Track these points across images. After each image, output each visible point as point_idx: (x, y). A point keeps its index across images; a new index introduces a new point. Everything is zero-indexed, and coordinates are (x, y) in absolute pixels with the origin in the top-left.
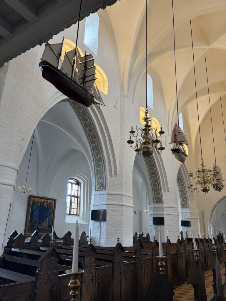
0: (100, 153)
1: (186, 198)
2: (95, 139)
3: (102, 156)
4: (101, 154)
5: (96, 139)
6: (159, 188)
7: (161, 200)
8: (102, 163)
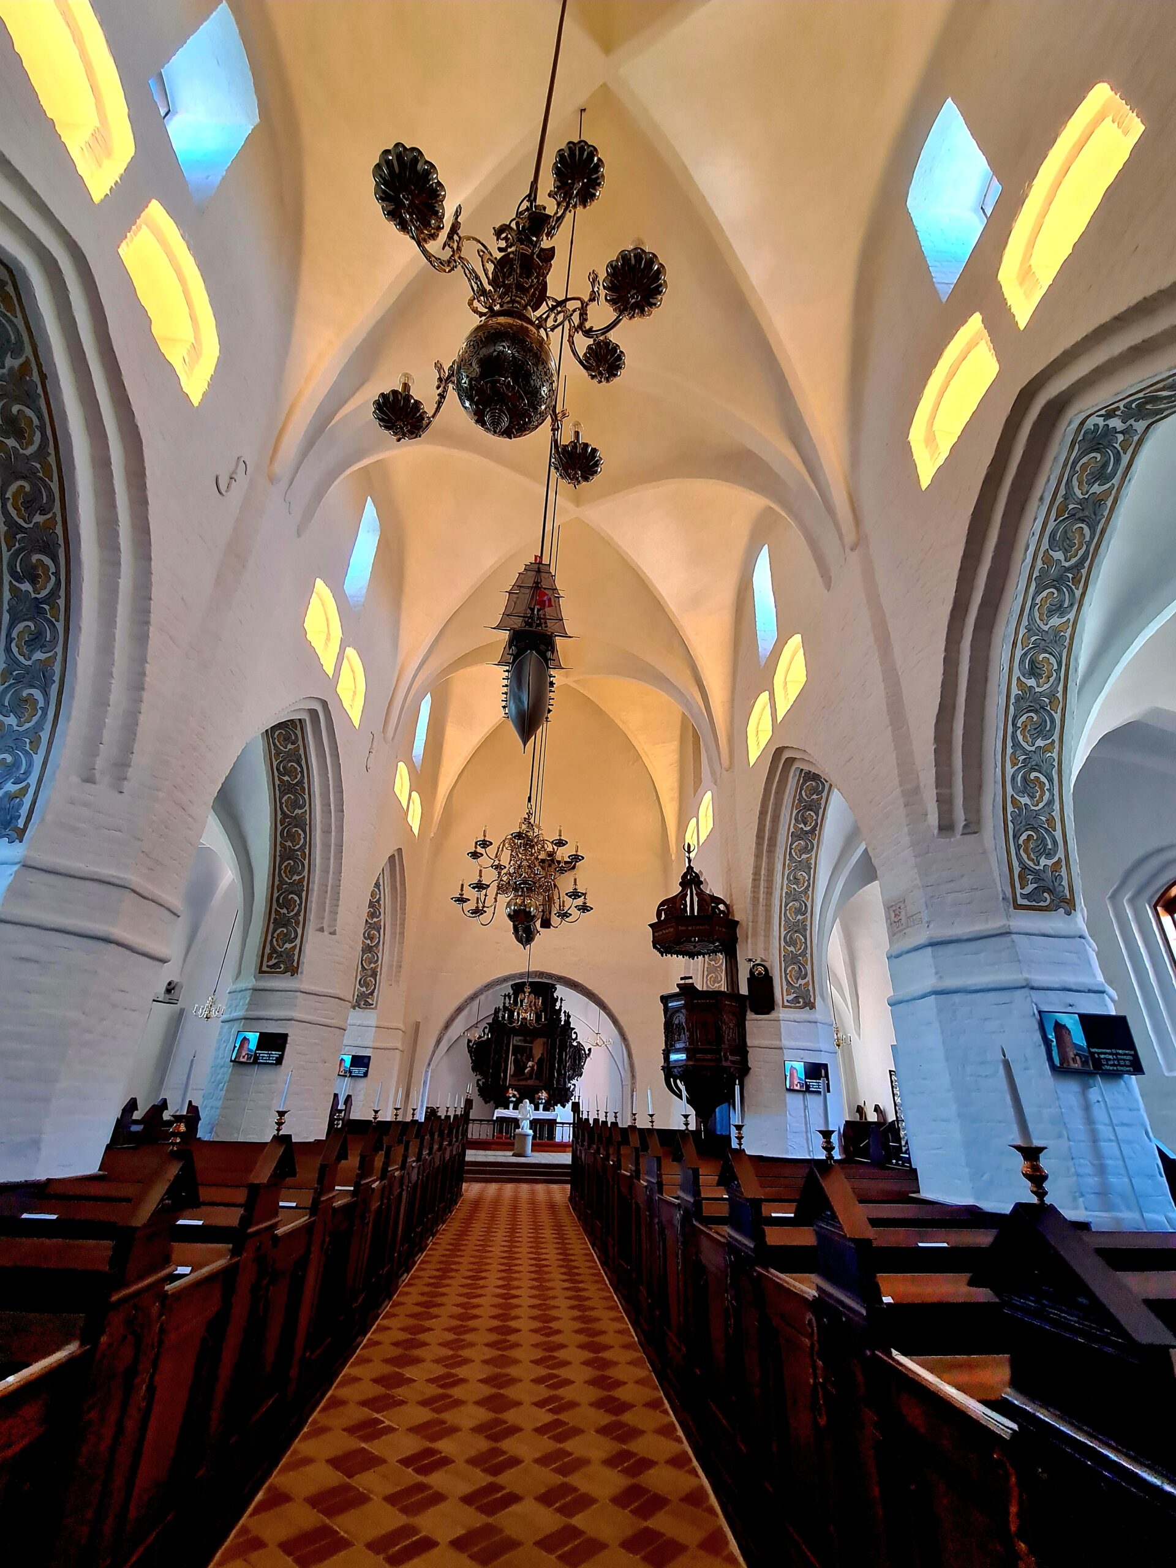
0: (55, 638)
1: (374, 974)
2: (47, 561)
3: (59, 658)
4: (59, 649)
5: (55, 559)
6: (298, 914)
7: (295, 964)
8: (46, 694)
